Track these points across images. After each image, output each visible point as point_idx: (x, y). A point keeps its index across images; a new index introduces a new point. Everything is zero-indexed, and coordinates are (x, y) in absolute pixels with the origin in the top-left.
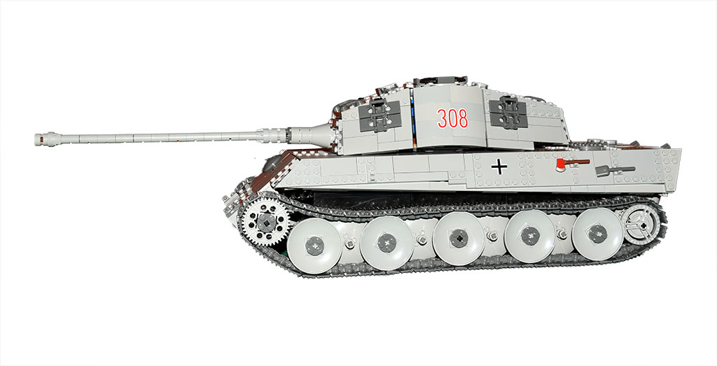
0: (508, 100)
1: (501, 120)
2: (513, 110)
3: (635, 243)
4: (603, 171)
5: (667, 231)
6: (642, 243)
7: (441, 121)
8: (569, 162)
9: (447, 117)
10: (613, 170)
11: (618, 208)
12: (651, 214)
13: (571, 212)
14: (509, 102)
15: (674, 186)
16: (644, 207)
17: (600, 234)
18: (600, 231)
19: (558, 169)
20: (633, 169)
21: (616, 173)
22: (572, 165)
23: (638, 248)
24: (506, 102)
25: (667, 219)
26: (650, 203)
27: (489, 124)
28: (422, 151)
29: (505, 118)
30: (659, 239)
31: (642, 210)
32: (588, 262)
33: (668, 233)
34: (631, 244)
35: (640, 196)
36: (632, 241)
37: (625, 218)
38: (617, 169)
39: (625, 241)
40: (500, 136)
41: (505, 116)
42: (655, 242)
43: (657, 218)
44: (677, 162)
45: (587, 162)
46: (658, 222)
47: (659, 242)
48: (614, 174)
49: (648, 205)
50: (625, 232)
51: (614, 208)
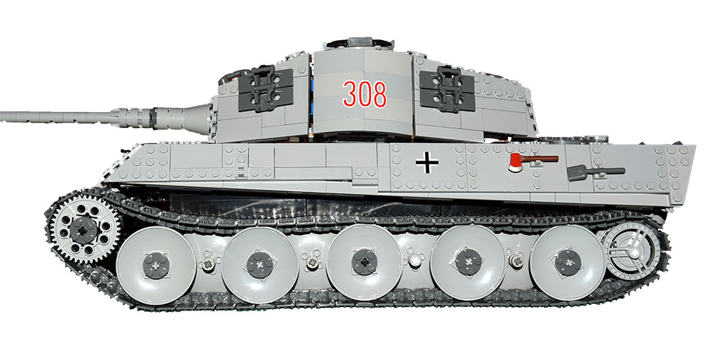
0: (447, 72)
1: (436, 99)
2: (454, 86)
3: (622, 277)
4: (577, 173)
5: (670, 261)
6: (633, 277)
7: (347, 96)
8: (528, 159)
9: (357, 93)
10: (593, 172)
11: (599, 226)
12: (647, 237)
13: (529, 230)
14: (448, 75)
15: (683, 197)
16: (636, 225)
17: (569, 263)
18: (571, 259)
19: (512, 168)
20: (621, 171)
21: (597, 176)
22: (533, 163)
23: (628, 284)
24: (444, 73)
25: (670, 245)
26: (646, 222)
27: (418, 104)
28: (319, 138)
29: (440, 96)
30: (659, 272)
31: (635, 230)
32: (552, 302)
33: (672, 264)
34: (617, 279)
35: (632, 210)
36: (618, 274)
37: (609, 240)
38: (598, 171)
39: (608, 274)
40: (432, 121)
41: (440, 94)
42: (653, 276)
43: (656, 243)
44: (689, 164)
45: (554, 159)
46: (657, 248)
47: (658, 277)
48: (594, 178)
49: (644, 224)
50: (609, 261)
51: (593, 227)
